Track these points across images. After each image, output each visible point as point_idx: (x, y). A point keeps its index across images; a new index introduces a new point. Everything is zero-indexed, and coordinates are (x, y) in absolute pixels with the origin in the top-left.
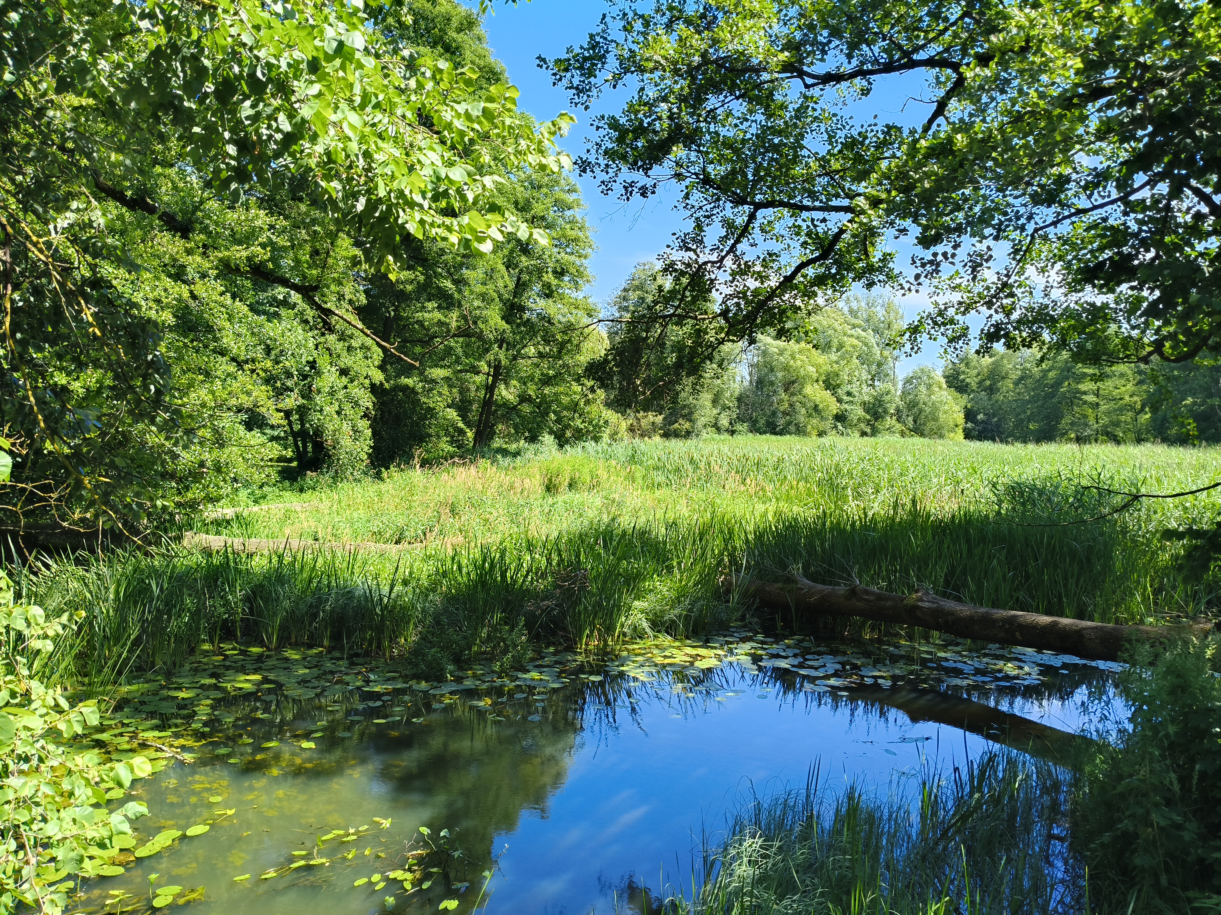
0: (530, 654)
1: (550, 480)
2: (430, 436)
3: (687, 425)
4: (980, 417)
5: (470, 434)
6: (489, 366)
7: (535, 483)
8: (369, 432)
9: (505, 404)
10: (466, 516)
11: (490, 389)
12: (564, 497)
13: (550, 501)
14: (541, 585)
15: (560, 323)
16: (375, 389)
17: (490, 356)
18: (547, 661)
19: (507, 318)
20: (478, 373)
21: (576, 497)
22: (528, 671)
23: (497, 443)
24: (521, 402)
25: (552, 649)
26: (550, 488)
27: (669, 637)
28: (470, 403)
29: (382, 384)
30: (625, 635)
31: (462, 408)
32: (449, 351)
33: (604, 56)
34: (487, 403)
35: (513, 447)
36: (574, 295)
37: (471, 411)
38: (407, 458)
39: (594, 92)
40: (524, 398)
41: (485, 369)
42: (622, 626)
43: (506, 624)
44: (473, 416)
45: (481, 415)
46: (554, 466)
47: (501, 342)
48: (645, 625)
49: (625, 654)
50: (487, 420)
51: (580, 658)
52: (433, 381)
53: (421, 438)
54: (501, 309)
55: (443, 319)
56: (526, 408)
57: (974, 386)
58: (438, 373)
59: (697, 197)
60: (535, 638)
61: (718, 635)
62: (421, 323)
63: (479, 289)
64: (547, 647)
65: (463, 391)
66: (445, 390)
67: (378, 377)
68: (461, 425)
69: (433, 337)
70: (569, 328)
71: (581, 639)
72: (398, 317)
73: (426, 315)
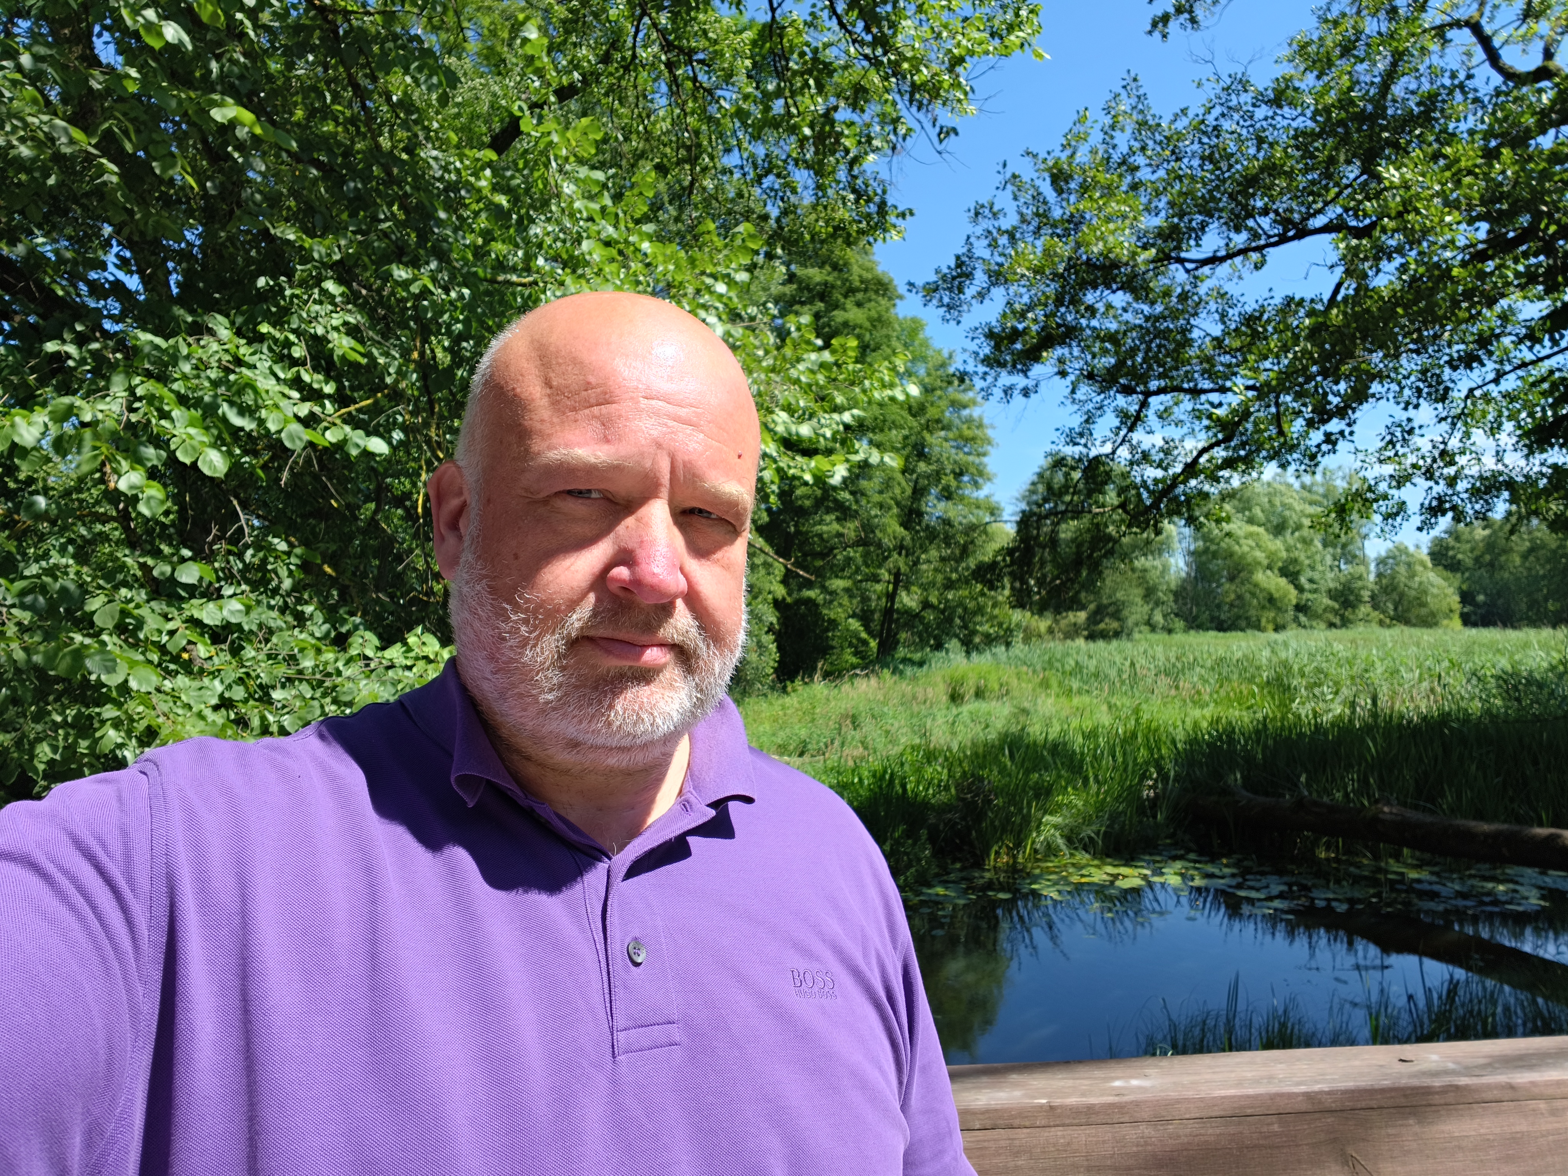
0: (934, 870)
1: (954, 689)
2: (833, 648)
3: (1115, 625)
4: (1481, 598)
5: (873, 644)
6: (890, 572)
7: (939, 692)
8: (773, 647)
9: (907, 612)
10: (869, 727)
11: (891, 597)
12: (970, 706)
13: (954, 711)
14: (943, 797)
15: (961, 524)
16: (777, 604)
17: (890, 563)
18: (952, 877)
19: (905, 525)
20: (878, 581)
21: (982, 706)
22: (933, 886)
23: (901, 652)
24: (923, 609)
25: (958, 865)
26: (955, 698)
27: (1087, 856)
28: (873, 612)
29: (784, 599)
30: (1036, 851)
31: (865, 617)
32: (849, 560)
33: (971, 273)
34: (888, 612)
35: (917, 656)
36: (975, 494)
37: (873, 620)
38: (810, 672)
39: (965, 307)
40: (926, 605)
41: (886, 576)
42: (1033, 842)
43: (909, 837)
44: (875, 626)
45: (882, 625)
46: (958, 674)
47: (900, 548)
48: (1060, 841)
49: (1037, 871)
50: (889, 629)
51: (987, 875)
52: (833, 593)
53: (824, 650)
54: (898, 516)
55: (841, 530)
56: (930, 616)
57: (1469, 562)
58: (838, 584)
59: (1085, 390)
60: (938, 853)
61: (1144, 853)
62: (820, 536)
63: (877, 498)
64: (953, 863)
65: (865, 600)
66: (845, 601)
67: (780, 591)
68: (864, 635)
69: (832, 549)
70: (972, 527)
71: (988, 856)
72: (798, 532)
73: (825, 528)
